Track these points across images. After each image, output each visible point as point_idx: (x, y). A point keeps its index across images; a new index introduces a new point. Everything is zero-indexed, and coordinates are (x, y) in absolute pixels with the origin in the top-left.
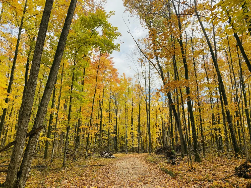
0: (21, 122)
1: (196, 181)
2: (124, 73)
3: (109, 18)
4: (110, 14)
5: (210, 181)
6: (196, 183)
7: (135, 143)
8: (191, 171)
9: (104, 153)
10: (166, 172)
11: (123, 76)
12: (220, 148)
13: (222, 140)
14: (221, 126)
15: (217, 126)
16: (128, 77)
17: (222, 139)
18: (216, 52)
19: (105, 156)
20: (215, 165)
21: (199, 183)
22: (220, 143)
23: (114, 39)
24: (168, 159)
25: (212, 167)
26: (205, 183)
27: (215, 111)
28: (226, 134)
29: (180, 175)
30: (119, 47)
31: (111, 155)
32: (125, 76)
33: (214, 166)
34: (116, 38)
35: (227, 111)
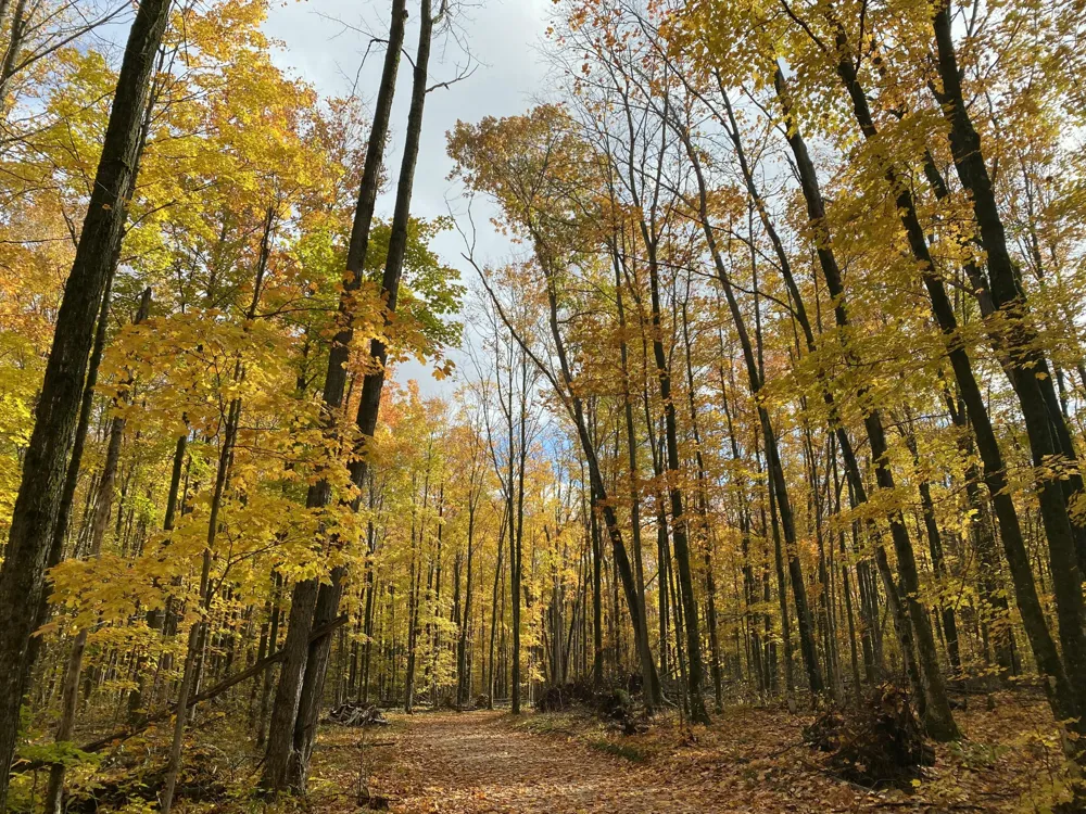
0: (300, 606)
1: (707, 765)
2: (409, 382)
3: (433, 236)
4: (437, 225)
5: (740, 761)
6: (707, 769)
7: (443, 671)
8: (687, 746)
9: (348, 708)
10: (613, 751)
11: (409, 394)
12: (767, 682)
13: (774, 657)
14: (773, 609)
15: (759, 607)
16: (428, 400)
17: (775, 654)
18: (760, 352)
19: (351, 721)
20: (752, 731)
21: (713, 767)
22: (767, 665)
23: (449, 312)
24: (605, 720)
25: (743, 734)
26: (730, 766)
27: (755, 558)
28: (786, 637)
29: (660, 754)
30: (457, 334)
31: (376, 714)
32: (415, 392)
33: (748, 733)
34: (457, 312)
35: (792, 561)
